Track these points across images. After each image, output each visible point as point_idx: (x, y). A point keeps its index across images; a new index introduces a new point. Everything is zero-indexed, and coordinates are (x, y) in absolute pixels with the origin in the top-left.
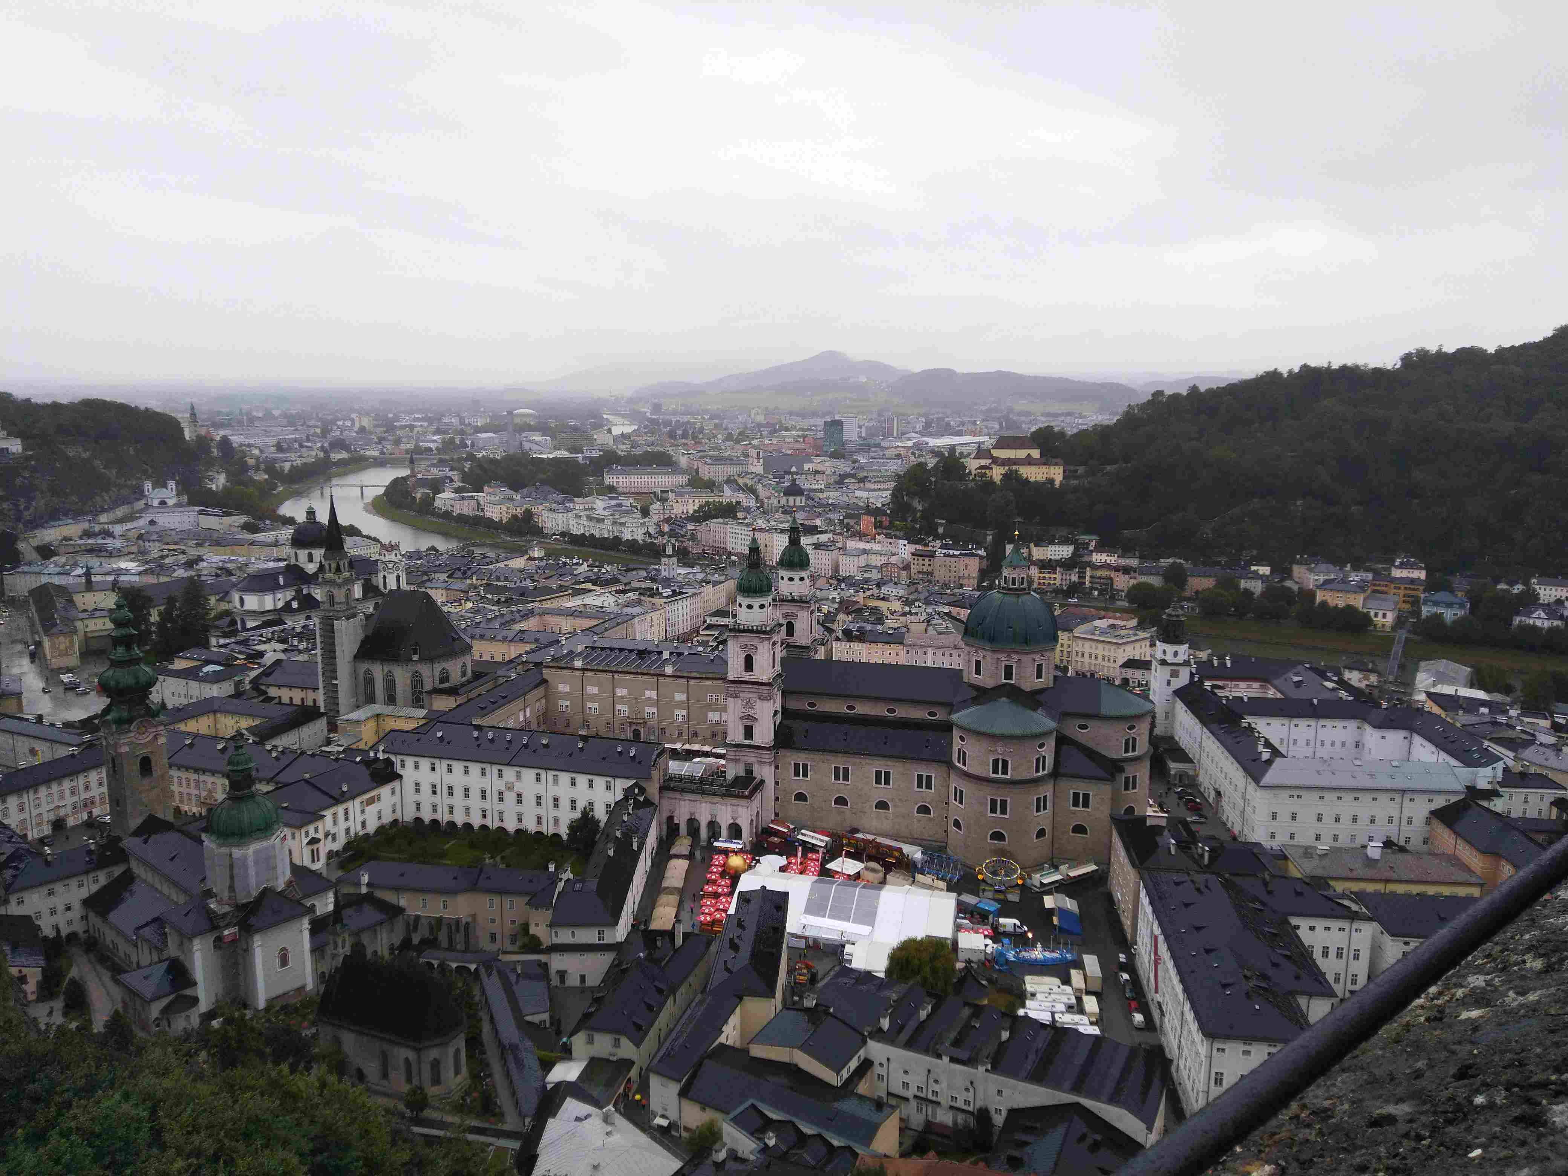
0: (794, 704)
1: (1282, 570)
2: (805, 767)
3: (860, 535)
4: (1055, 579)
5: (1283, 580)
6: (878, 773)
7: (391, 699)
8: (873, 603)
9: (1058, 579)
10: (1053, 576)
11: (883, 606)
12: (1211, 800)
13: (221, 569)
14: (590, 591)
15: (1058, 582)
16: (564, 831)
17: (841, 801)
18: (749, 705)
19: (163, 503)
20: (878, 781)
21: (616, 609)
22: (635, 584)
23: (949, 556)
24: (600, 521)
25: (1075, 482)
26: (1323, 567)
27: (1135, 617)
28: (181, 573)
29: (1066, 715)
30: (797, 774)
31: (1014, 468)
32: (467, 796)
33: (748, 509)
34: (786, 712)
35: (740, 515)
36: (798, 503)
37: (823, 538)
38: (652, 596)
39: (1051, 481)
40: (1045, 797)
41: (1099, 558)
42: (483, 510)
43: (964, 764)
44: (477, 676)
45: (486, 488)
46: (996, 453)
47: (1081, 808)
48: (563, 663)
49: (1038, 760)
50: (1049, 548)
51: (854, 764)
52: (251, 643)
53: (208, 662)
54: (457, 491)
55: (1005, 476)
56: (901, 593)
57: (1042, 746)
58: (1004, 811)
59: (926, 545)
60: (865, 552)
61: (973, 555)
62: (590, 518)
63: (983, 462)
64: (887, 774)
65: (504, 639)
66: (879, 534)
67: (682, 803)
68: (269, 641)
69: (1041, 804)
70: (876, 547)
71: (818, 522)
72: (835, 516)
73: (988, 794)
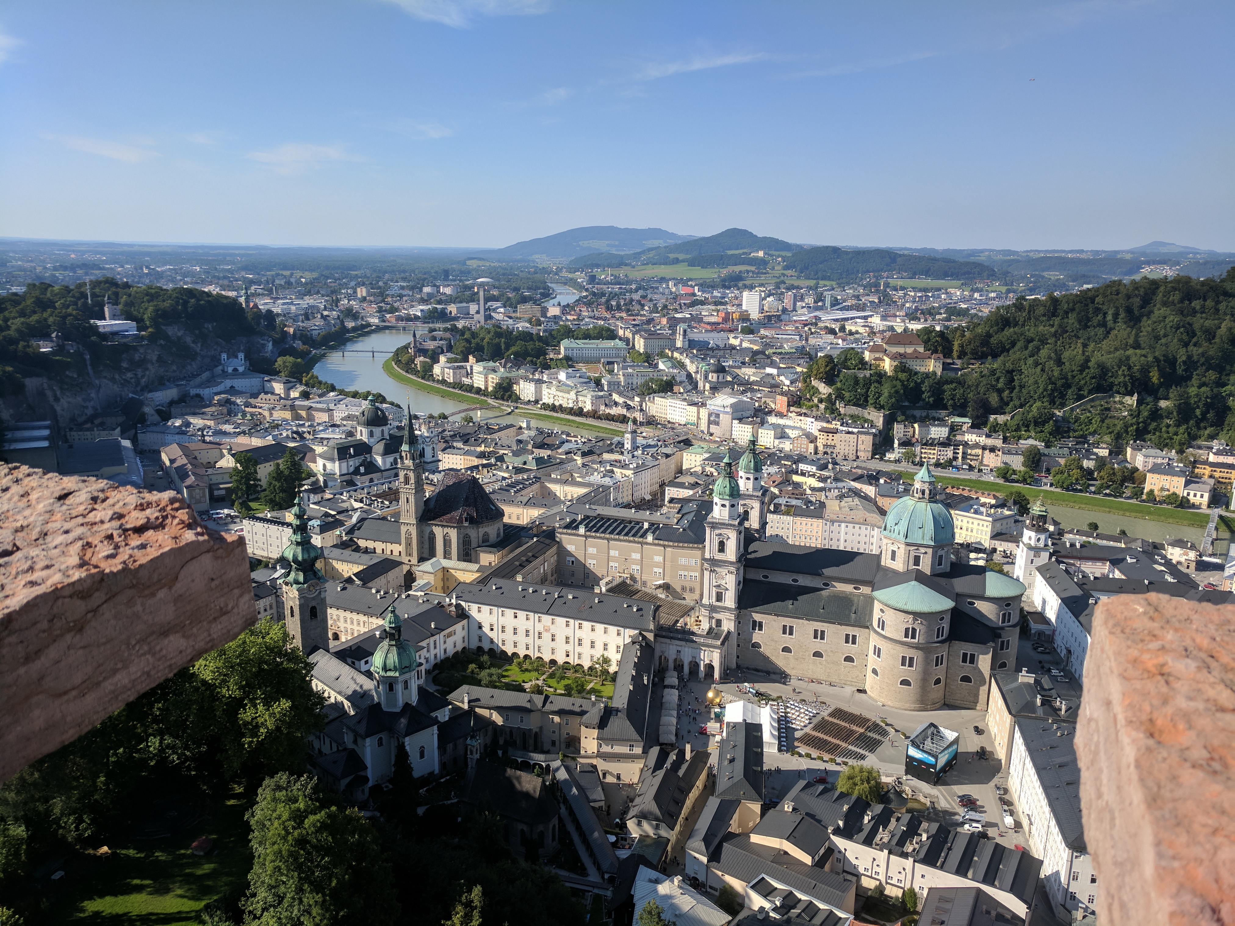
0: (751, 576)
1: (1118, 452)
2: (761, 623)
3: (776, 412)
5: (1119, 460)
6: (816, 631)
7: (448, 554)
8: (794, 479)
9: (937, 454)
10: (932, 452)
11: (801, 480)
12: (1062, 655)
15: (937, 457)
16: (586, 663)
17: (787, 650)
18: (721, 577)
19: (235, 370)
20: (816, 637)
23: (849, 433)
24: (566, 392)
25: (951, 374)
26: (1152, 452)
29: (960, 595)
30: (754, 628)
31: (905, 361)
32: (515, 633)
34: (746, 581)
35: (676, 389)
36: (721, 380)
38: (622, 467)
39: (933, 373)
40: (942, 656)
41: (971, 438)
42: (471, 378)
43: (883, 629)
45: (470, 358)
46: (888, 347)
47: (968, 664)
48: (570, 529)
49: (939, 629)
50: (931, 429)
51: (798, 624)
54: (450, 361)
55: (895, 367)
56: (815, 468)
57: (942, 619)
58: (911, 665)
59: (830, 423)
60: (779, 427)
61: (867, 433)
63: (878, 355)
64: (823, 632)
65: (519, 504)
66: (791, 412)
67: (671, 646)
69: (939, 661)
73: (900, 652)
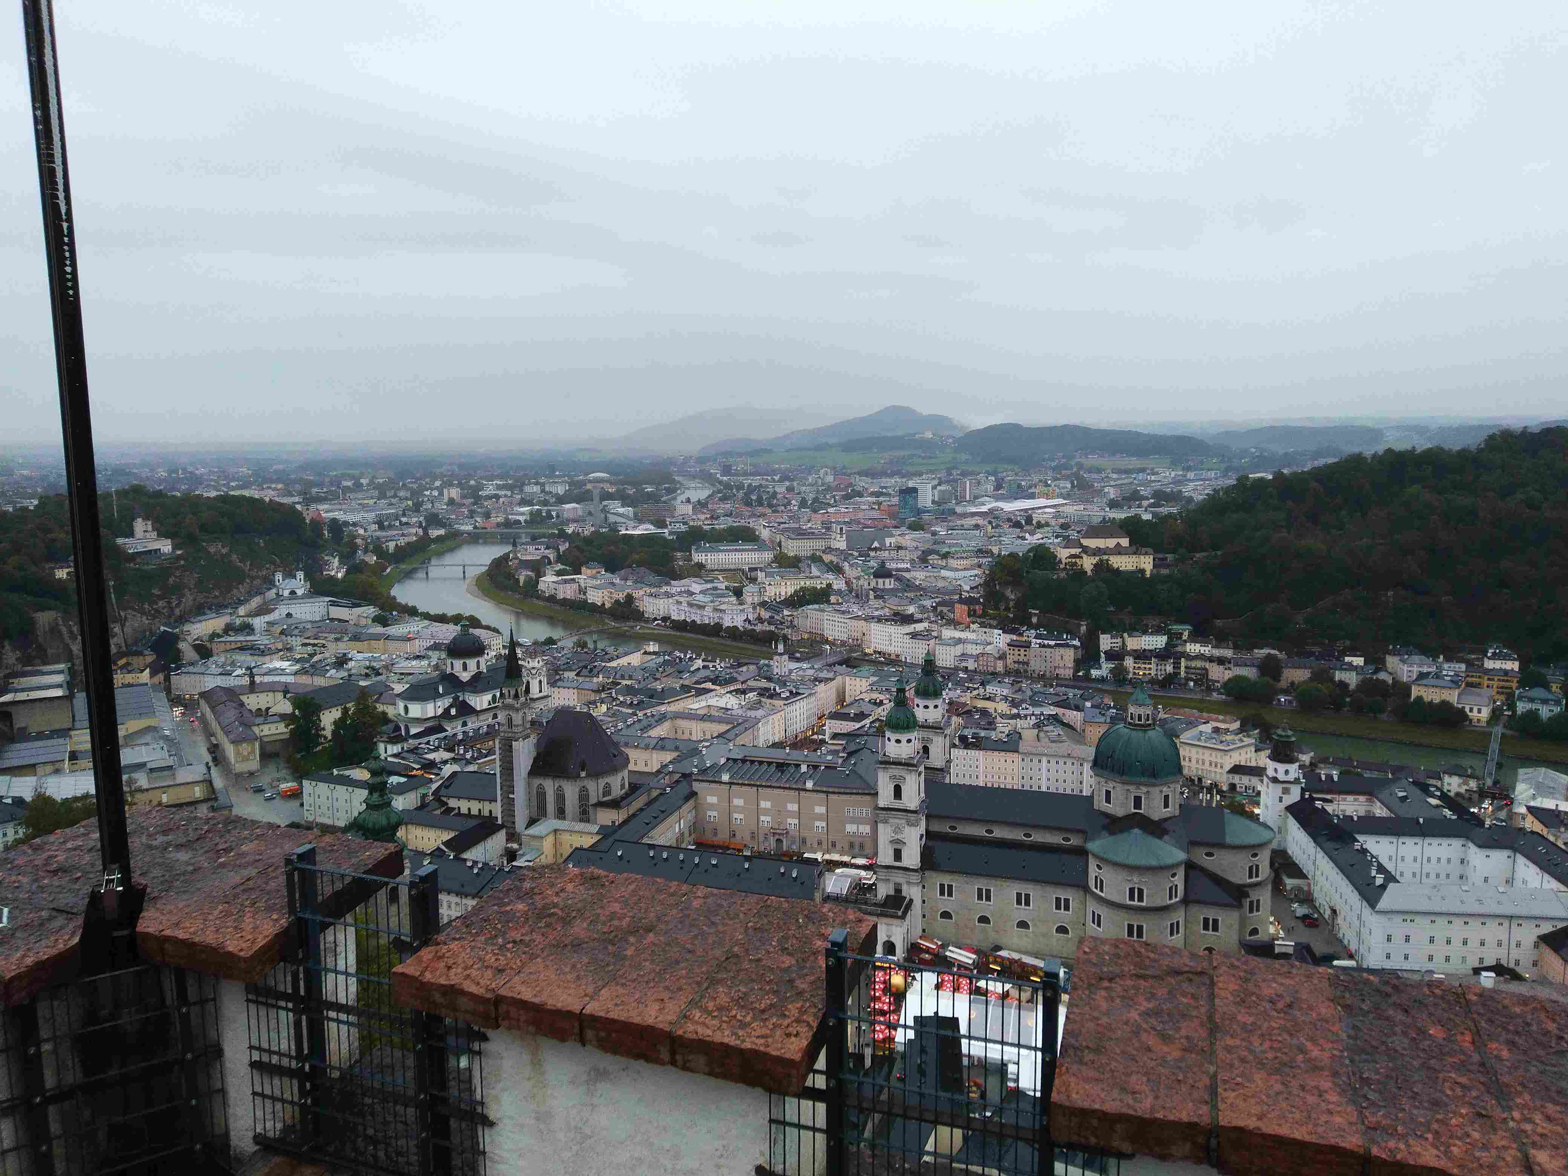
0: (936, 827)
1: (1376, 661)
2: (950, 887)
3: (954, 623)
4: (1150, 669)
5: (1377, 671)
6: (1019, 895)
7: (561, 813)
8: (981, 704)
9: (1153, 669)
10: (1148, 666)
11: (989, 706)
12: (1326, 917)
13: (367, 668)
14: (712, 690)
15: (1153, 673)
17: (984, 920)
18: (898, 830)
19: (293, 593)
20: (1019, 902)
21: (740, 712)
22: (752, 683)
23: (1044, 646)
24: (702, 607)
25: (1165, 571)
26: (1416, 658)
27: (1238, 719)
28: (335, 675)
29: (1194, 843)
30: (942, 893)
31: (1105, 557)
33: (839, 592)
34: (929, 835)
35: (833, 599)
36: (887, 586)
37: (920, 627)
38: (771, 697)
39: (1142, 571)
40: (1178, 923)
41: (1193, 648)
42: (585, 593)
43: (1102, 890)
44: (634, 788)
45: (583, 569)
46: (1085, 542)
47: (1211, 932)
48: (710, 775)
49: (1171, 888)
50: (1143, 638)
51: (995, 886)
52: (420, 751)
53: (390, 773)
54: (559, 573)
55: (1096, 565)
56: (1005, 692)
57: (1174, 875)
58: (1140, 935)
59: (1021, 635)
60: (960, 641)
61: (1067, 646)
62: (690, 605)
63: (1074, 551)
64: (1027, 896)
65: (647, 747)
66: (973, 623)
68: (436, 749)
69: (1174, 929)
70: (971, 636)
71: (911, 609)
72: (928, 603)
73: (1124, 920)
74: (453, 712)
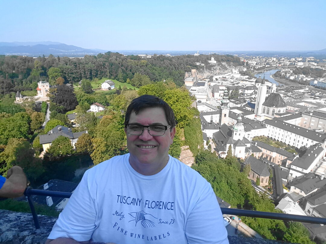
7: (268, 113)
13: (242, 85)
14: (318, 99)
16: (299, 147)
21: (324, 104)
28: (236, 85)
44: (286, 112)
45: (298, 74)
48: (307, 113)
52: (245, 99)
53: (237, 101)
54: (291, 74)
65: (294, 106)
68: (248, 99)
74: (254, 93)
